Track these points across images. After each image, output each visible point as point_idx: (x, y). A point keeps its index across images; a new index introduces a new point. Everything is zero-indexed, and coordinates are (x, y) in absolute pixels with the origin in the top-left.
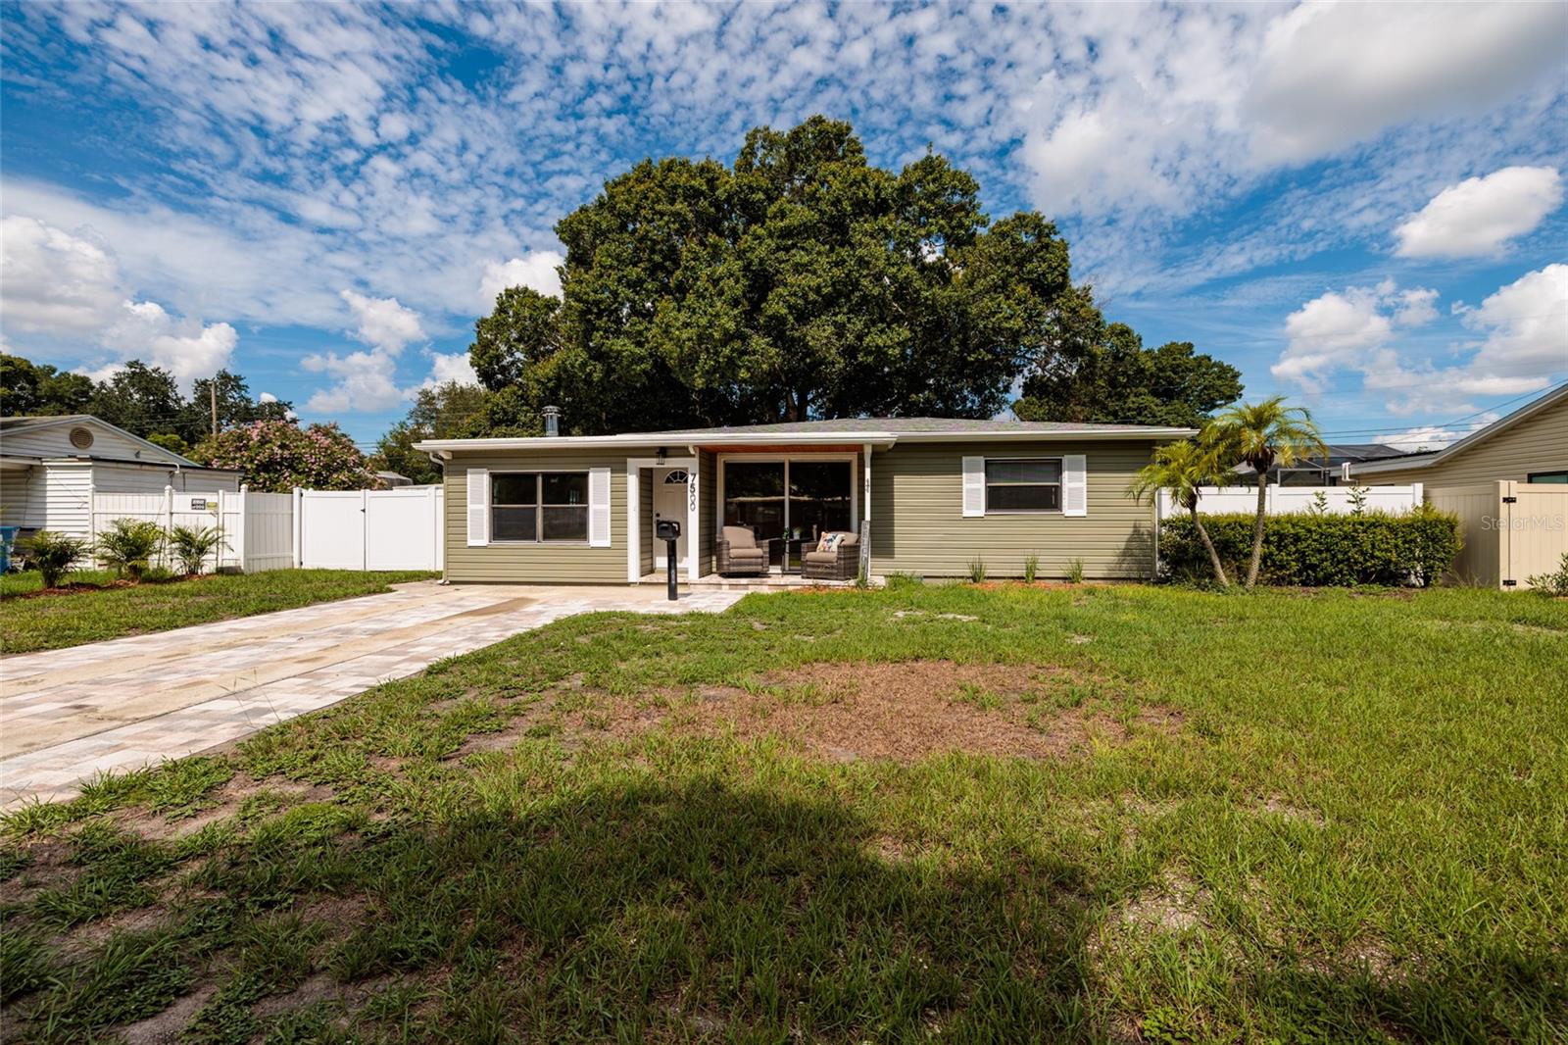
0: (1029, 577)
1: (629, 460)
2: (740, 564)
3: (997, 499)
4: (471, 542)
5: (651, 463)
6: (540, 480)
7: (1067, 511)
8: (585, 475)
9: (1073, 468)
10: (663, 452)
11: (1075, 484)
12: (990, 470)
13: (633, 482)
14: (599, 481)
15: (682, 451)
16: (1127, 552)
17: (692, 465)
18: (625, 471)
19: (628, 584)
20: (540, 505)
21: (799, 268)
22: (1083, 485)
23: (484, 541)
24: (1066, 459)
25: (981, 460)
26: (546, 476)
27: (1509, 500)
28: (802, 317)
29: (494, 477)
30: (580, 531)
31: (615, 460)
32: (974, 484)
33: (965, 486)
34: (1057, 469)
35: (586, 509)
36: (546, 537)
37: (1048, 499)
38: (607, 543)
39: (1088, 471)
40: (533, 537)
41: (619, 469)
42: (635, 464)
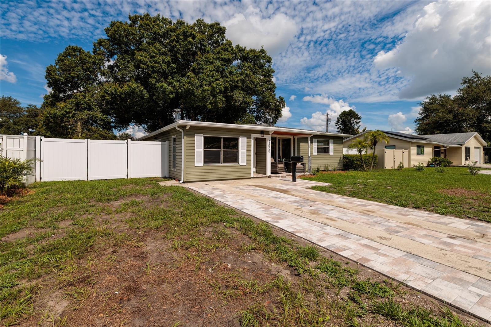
0: (327, 170)
1: (252, 134)
3: (319, 150)
4: (196, 165)
5: (259, 136)
6: (222, 140)
7: (330, 153)
8: (237, 139)
9: (332, 143)
10: (262, 132)
11: (332, 146)
12: (318, 142)
13: (252, 142)
14: (243, 142)
15: (267, 132)
16: (339, 163)
17: (268, 137)
18: (251, 138)
19: (250, 178)
20: (222, 150)
23: (202, 164)
24: (330, 140)
25: (316, 140)
26: (224, 138)
27: (386, 152)
29: (205, 138)
30: (236, 159)
31: (247, 133)
32: (315, 146)
34: (329, 143)
35: (238, 152)
36: (225, 161)
37: (327, 150)
38: (245, 164)
39: (334, 144)
40: (219, 162)
41: (249, 138)
42: (254, 136)
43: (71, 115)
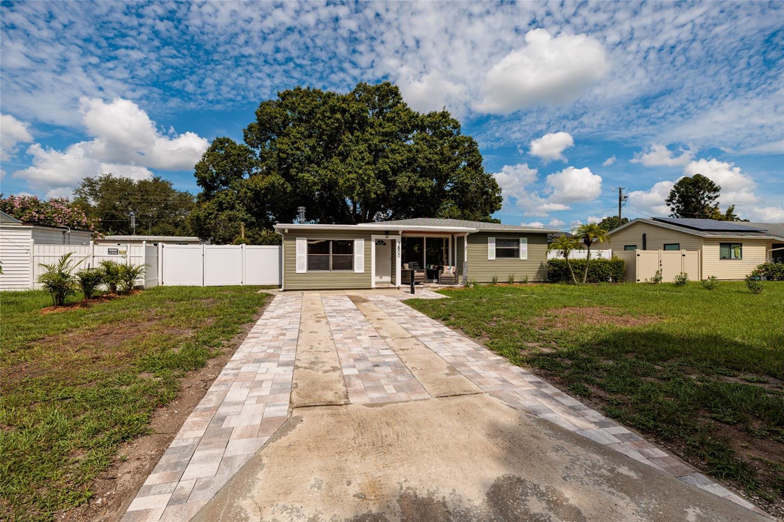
0: (511, 282)
1: (373, 236)
3: (500, 253)
4: (298, 271)
5: (382, 237)
6: (331, 243)
7: (521, 258)
8: (352, 242)
9: (524, 242)
10: (387, 233)
11: (524, 247)
12: (498, 242)
13: (373, 244)
14: (359, 245)
15: (396, 233)
16: (539, 272)
17: (398, 238)
18: (370, 240)
19: (371, 289)
20: (331, 254)
22: (526, 248)
23: (305, 271)
24: (521, 239)
25: (494, 238)
26: (333, 241)
27: (638, 255)
29: (309, 241)
30: (350, 266)
31: (366, 235)
32: (492, 247)
33: (489, 248)
34: (518, 242)
35: (352, 257)
36: (334, 268)
37: (515, 253)
38: (363, 271)
39: (528, 243)
40: (328, 269)
43: (213, 216)
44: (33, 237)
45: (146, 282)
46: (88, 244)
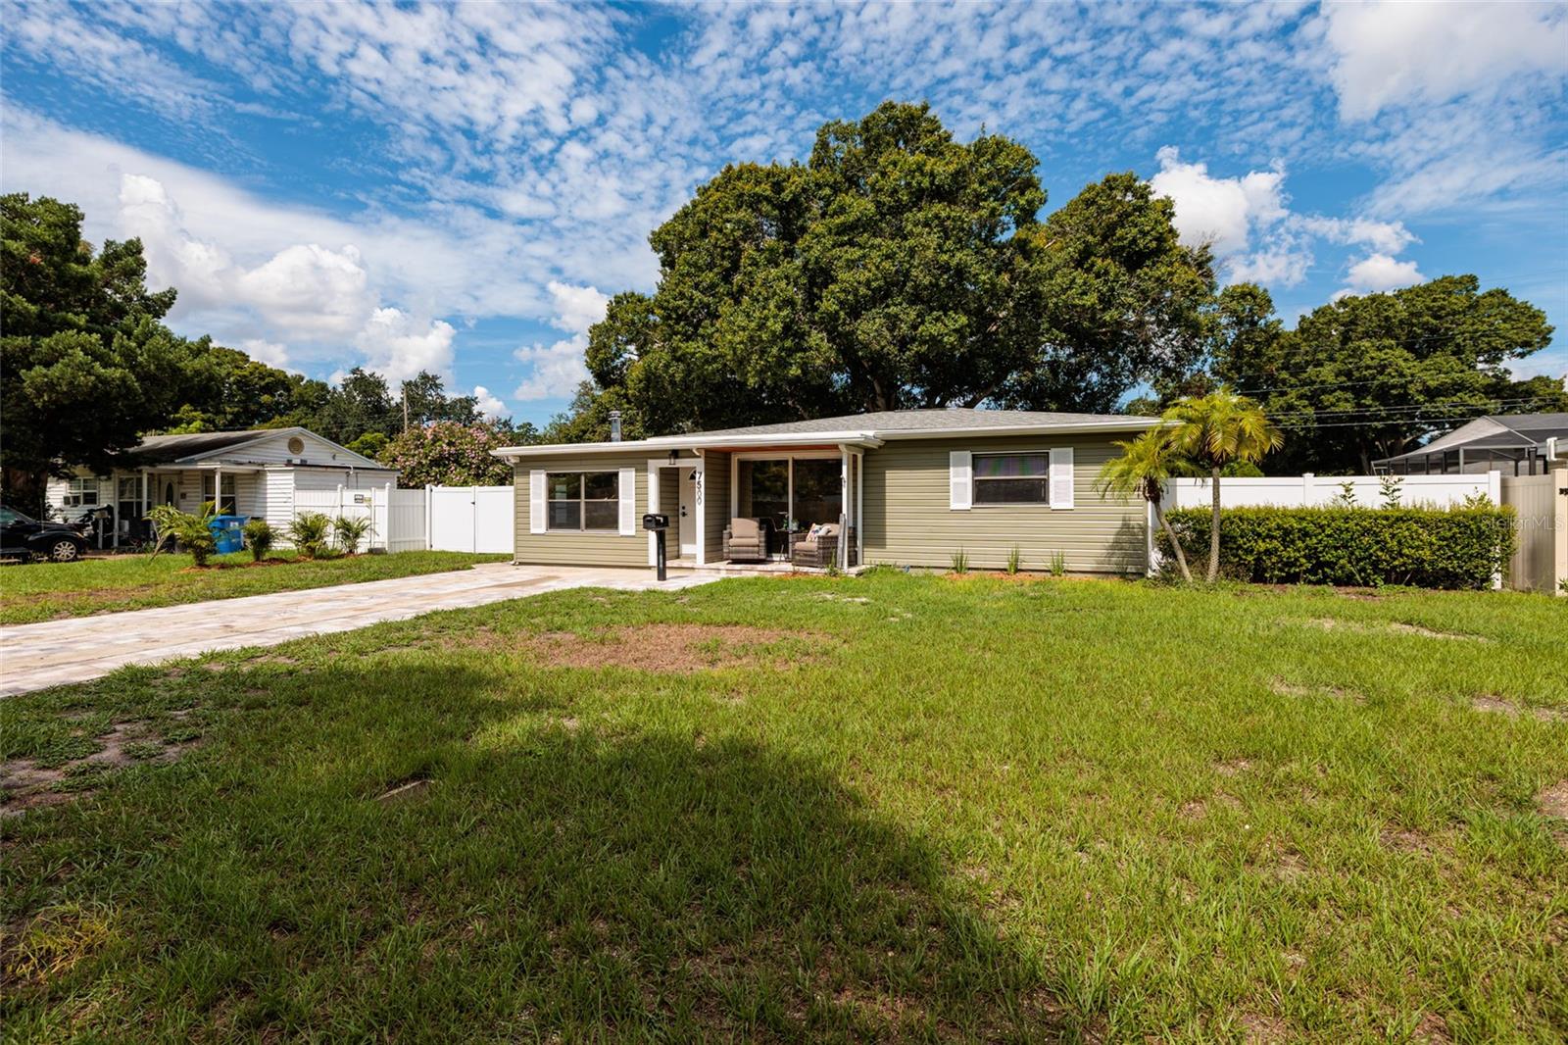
0: (1012, 569)
1: (650, 461)
2: (738, 552)
3: (984, 493)
4: (533, 531)
5: (666, 463)
6: (583, 478)
7: (1053, 504)
8: (616, 475)
9: (1060, 461)
10: (675, 454)
11: (1062, 476)
12: (976, 464)
13: (653, 480)
14: (627, 479)
15: (688, 453)
16: (1117, 545)
17: (699, 464)
18: (646, 470)
19: (649, 568)
20: (583, 500)
21: (851, 265)
22: (1071, 478)
23: (543, 530)
24: (1053, 452)
25: (968, 455)
26: (588, 476)
27: (1563, 491)
28: (855, 313)
29: (550, 476)
30: (611, 521)
31: (638, 460)
32: (960, 478)
33: (952, 480)
34: (1044, 462)
35: (617, 503)
36: (588, 526)
37: (1035, 493)
38: (632, 532)
39: (1076, 463)
40: (578, 527)
41: (642, 469)
42: (654, 465)
44: (296, 481)
45: (391, 543)
46: (334, 489)
